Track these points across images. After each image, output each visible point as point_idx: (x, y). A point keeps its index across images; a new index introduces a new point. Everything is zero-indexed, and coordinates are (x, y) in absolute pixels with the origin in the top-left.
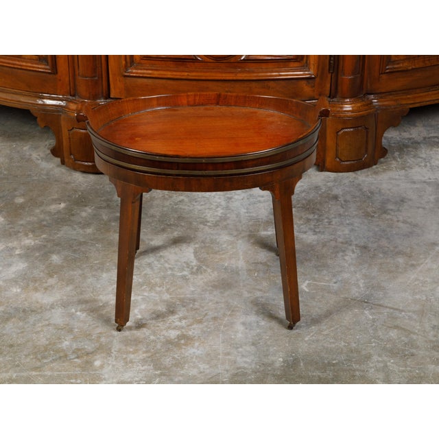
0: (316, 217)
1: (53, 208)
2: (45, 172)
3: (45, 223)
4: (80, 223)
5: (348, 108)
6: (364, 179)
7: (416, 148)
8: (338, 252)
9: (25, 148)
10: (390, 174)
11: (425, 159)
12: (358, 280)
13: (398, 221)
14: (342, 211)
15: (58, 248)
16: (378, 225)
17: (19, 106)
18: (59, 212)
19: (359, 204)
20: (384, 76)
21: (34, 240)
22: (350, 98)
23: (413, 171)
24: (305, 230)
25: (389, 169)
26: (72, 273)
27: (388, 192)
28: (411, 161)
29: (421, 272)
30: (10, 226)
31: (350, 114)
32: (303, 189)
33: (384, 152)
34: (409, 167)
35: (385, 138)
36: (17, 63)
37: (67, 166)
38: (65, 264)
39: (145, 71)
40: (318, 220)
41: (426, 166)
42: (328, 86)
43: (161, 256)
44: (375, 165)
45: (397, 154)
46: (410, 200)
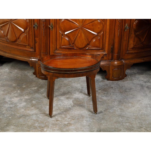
0: (107, 92)
1: (33, 88)
2: (31, 79)
3: (31, 92)
4: (41, 93)
5: (116, 63)
6: (120, 83)
7: (135, 75)
8: (113, 102)
9: (26, 72)
10: (128, 82)
11: (137, 78)
12: (118, 110)
13: (129, 94)
14: (114, 91)
15: (34, 99)
16: (124, 95)
17: (25, 61)
18: (35, 90)
19: (118, 89)
20: (126, 54)
21: (28, 97)
22: (117, 60)
23: (134, 81)
24: (103, 96)
25: (127, 80)
26: (38, 106)
27: (127, 86)
28: (133, 78)
29: (136, 108)
30: (21, 93)
31: (116, 65)
32: (103, 85)
33: (126, 76)
34: (133, 80)
35: (126, 72)
36: (25, 49)
37: (37, 77)
38: (36, 104)
39: (60, 52)
40: (107, 93)
41: (138, 80)
42: (110, 57)
43: (63, 102)
44: (123, 79)
45: (129, 76)
46: (133, 89)
